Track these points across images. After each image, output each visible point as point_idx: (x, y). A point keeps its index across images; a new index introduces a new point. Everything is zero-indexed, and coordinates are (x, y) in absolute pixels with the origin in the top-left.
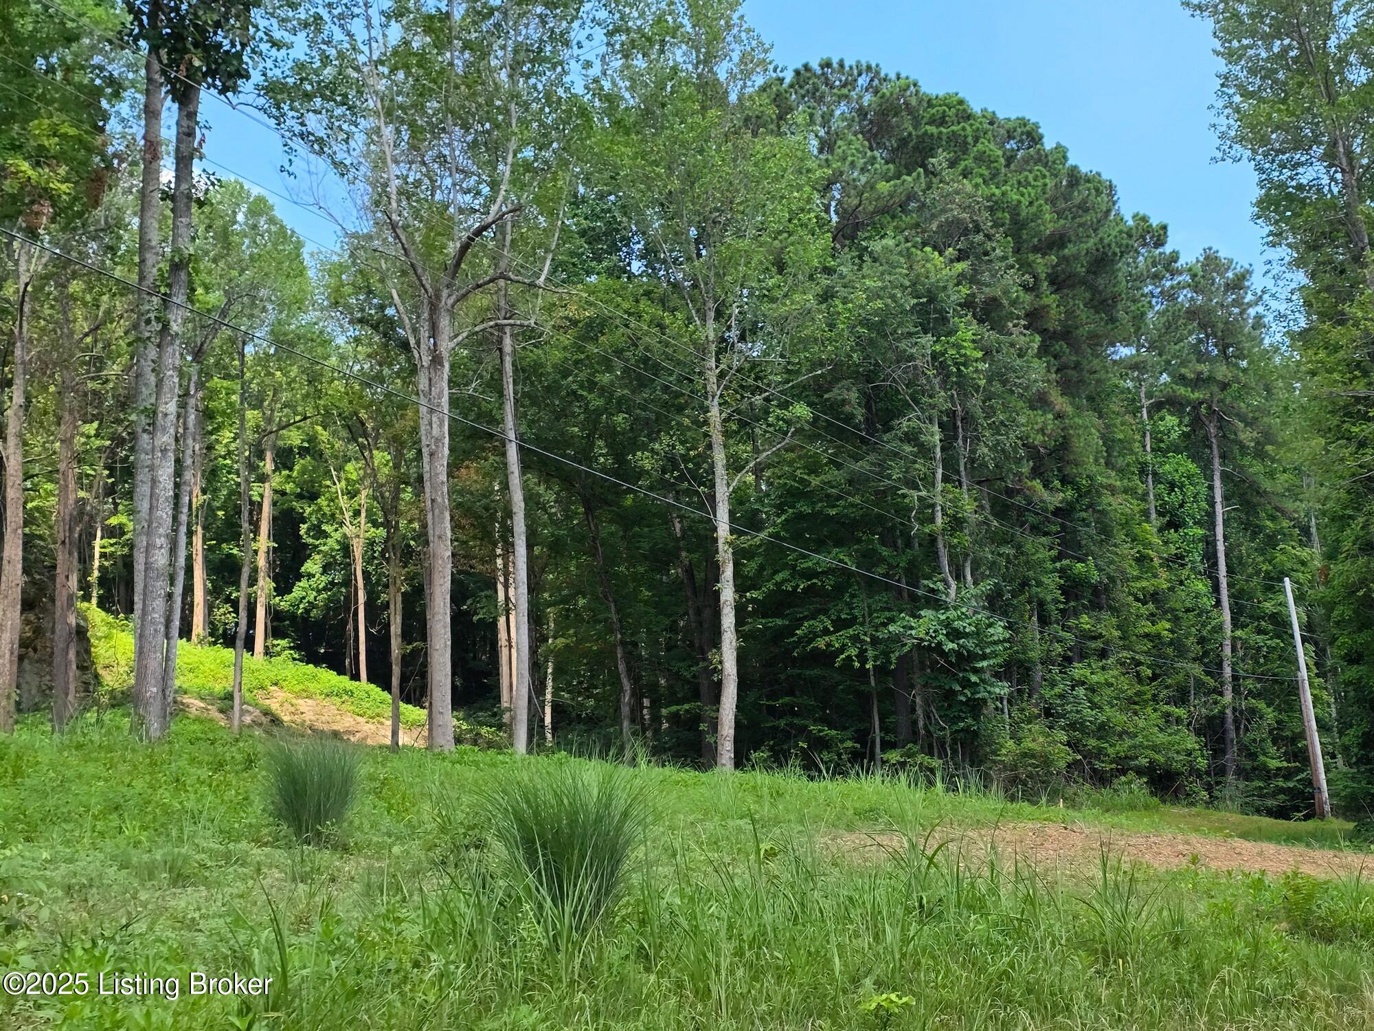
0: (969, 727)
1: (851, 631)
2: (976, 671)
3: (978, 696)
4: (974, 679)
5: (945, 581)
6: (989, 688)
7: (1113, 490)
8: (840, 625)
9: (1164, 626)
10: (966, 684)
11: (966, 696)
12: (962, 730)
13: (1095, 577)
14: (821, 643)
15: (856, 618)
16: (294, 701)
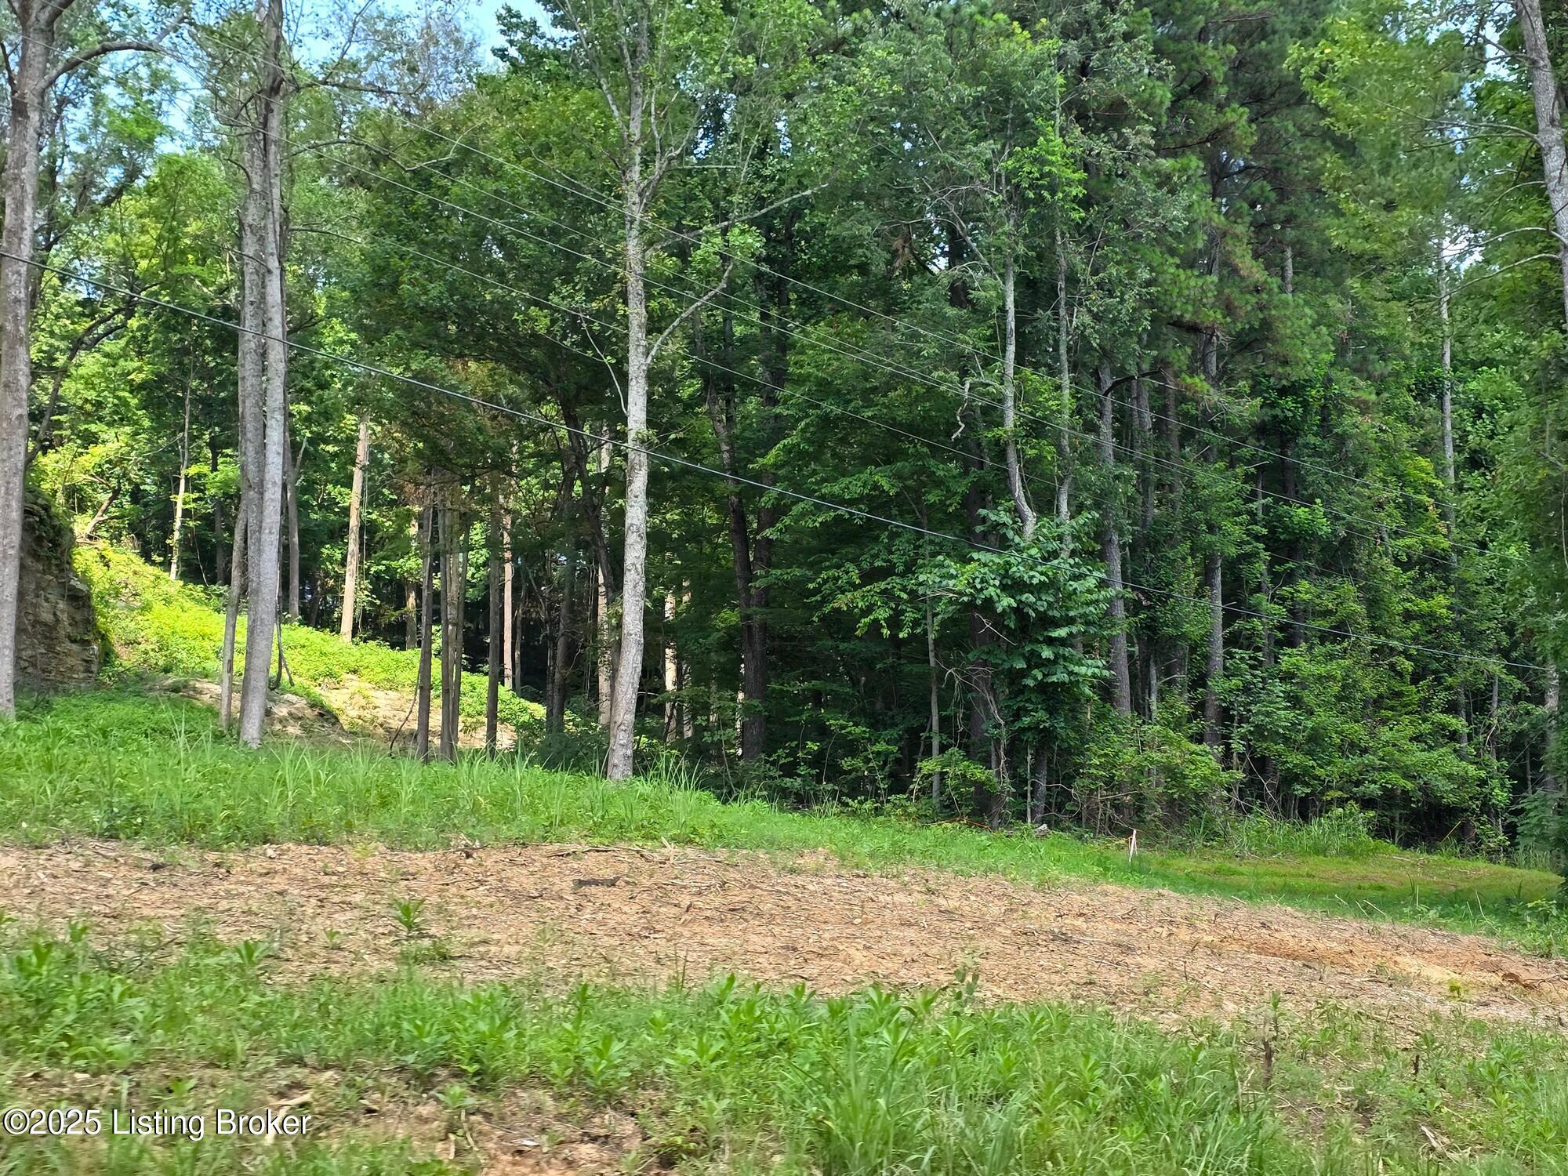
0: (1038, 723)
1: (883, 585)
2: (1051, 642)
3: (1054, 679)
4: (1047, 653)
5: (1016, 512)
6: (1072, 667)
7: (1364, 408)
8: (869, 577)
9: (1440, 603)
10: (1033, 660)
11: (1035, 679)
12: (1029, 729)
13: (1324, 528)
14: (841, 602)
15: (893, 566)
16: (371, 693)
